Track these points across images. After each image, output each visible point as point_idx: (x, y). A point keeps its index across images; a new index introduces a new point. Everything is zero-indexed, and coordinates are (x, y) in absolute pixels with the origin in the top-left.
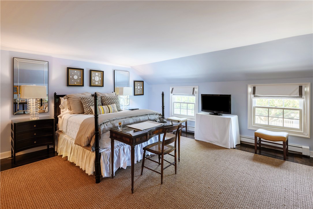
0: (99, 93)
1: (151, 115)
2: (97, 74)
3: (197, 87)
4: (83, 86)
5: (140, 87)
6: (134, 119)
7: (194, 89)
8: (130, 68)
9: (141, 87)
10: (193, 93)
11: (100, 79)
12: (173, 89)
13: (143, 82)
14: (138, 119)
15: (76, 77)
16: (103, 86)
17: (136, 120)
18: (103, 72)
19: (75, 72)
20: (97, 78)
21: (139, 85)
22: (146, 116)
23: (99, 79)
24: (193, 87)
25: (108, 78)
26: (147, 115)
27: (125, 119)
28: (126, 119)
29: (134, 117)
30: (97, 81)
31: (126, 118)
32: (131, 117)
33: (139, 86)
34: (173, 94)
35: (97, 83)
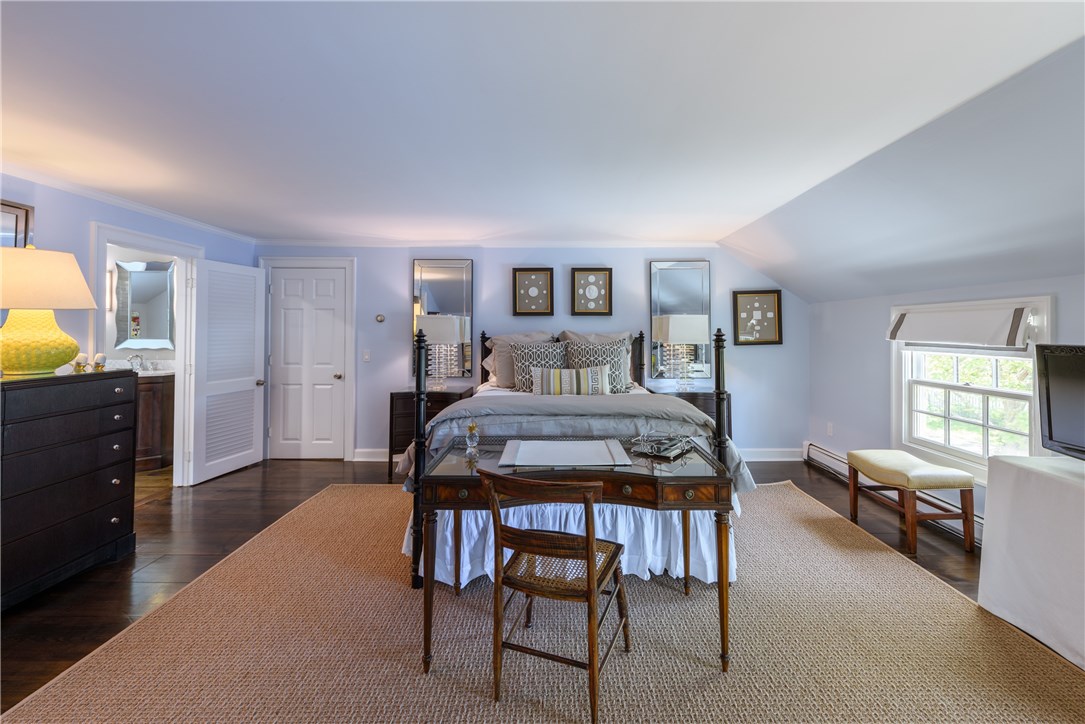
0: (573, 333)
1: (653, 422)
2: (592, 278)
3: (1045, 303)
4: (551, 313)
5: (764, 315)
6: (563, 422)
7: (1018, 314)
8: (717, 246)
9: (770, 315)
10: (1011, 341)
11: (603, 292)
12: (903, 317)
13: (778, 293)
14: (582, 424)
15: (533, 292)
16: (610, 313)
17: (571, 426)
18: (610, 270)
19: (533, 277)
20: (592, 292)
21: (757, 305)
22: (627, 421)
23: (599, 293)
24: (1016, 303)
25: (631, 286)
26: (632, 416)
27: (524, 419)
28: (531, 418)
29: (568, 415)
30: (592, 300)
31: (532, 415)
32: (556, 415)
33: (757, 309)
34: (907, 344)
35: (592, 306)
